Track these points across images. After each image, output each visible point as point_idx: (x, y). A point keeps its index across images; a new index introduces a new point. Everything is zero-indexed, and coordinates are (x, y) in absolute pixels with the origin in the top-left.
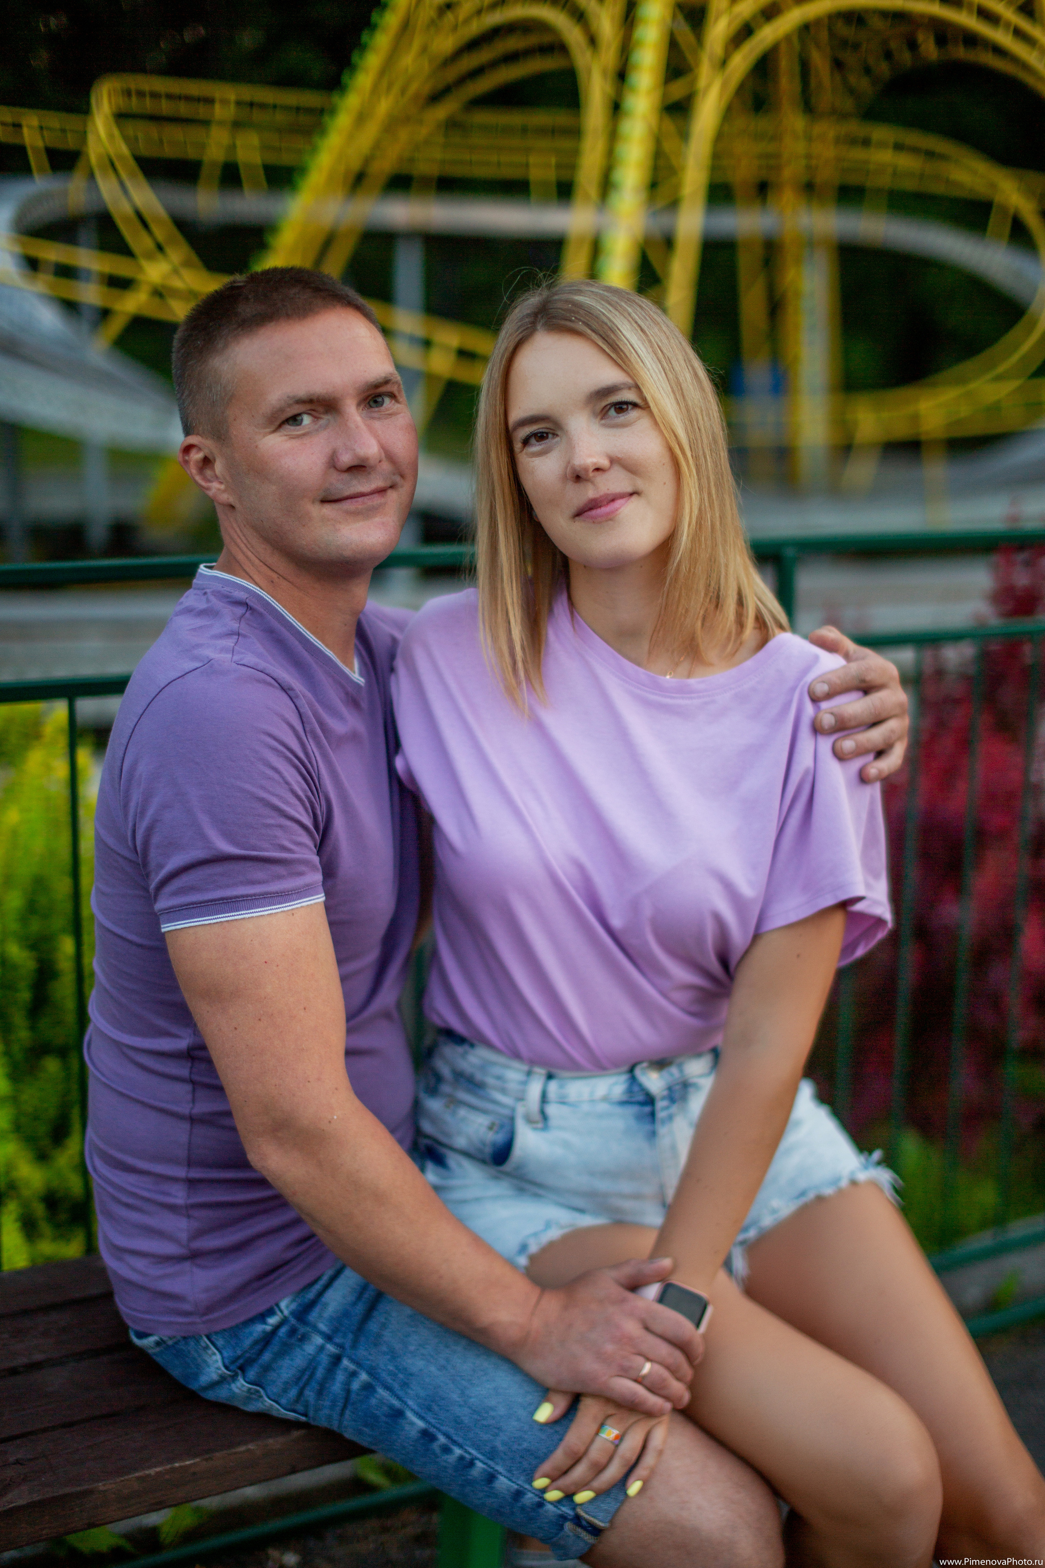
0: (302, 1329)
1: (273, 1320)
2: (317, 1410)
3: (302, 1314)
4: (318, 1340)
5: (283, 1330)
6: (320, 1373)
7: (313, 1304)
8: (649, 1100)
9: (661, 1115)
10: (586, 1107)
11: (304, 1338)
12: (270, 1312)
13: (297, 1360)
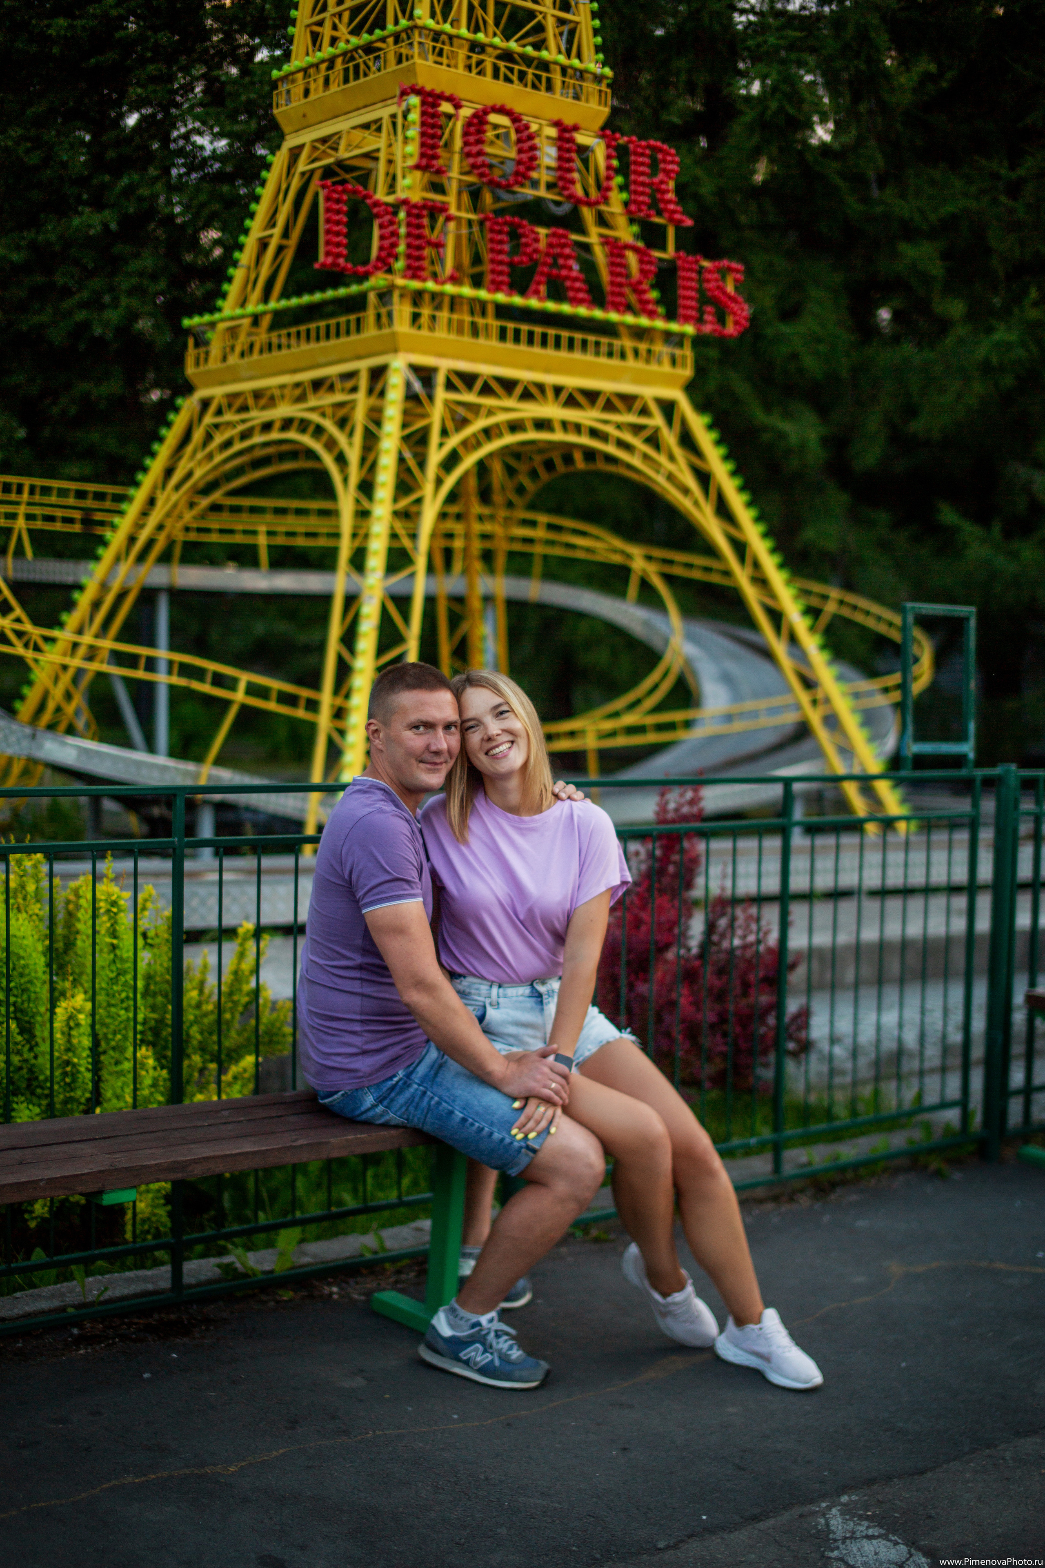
0: (409, 1082)
1: (396, 1079)
2: (414, 1116)
3: (408, 1076)
4: (415, 1086)
5: (401, 1083)
6: (416, 1099)
7: (412, 1073)
8: (540, 996)
9: (545, 1001)
10: (515, 999)
11: (409, 1086)
12: (395, 1076)
13: (407, 1094)
